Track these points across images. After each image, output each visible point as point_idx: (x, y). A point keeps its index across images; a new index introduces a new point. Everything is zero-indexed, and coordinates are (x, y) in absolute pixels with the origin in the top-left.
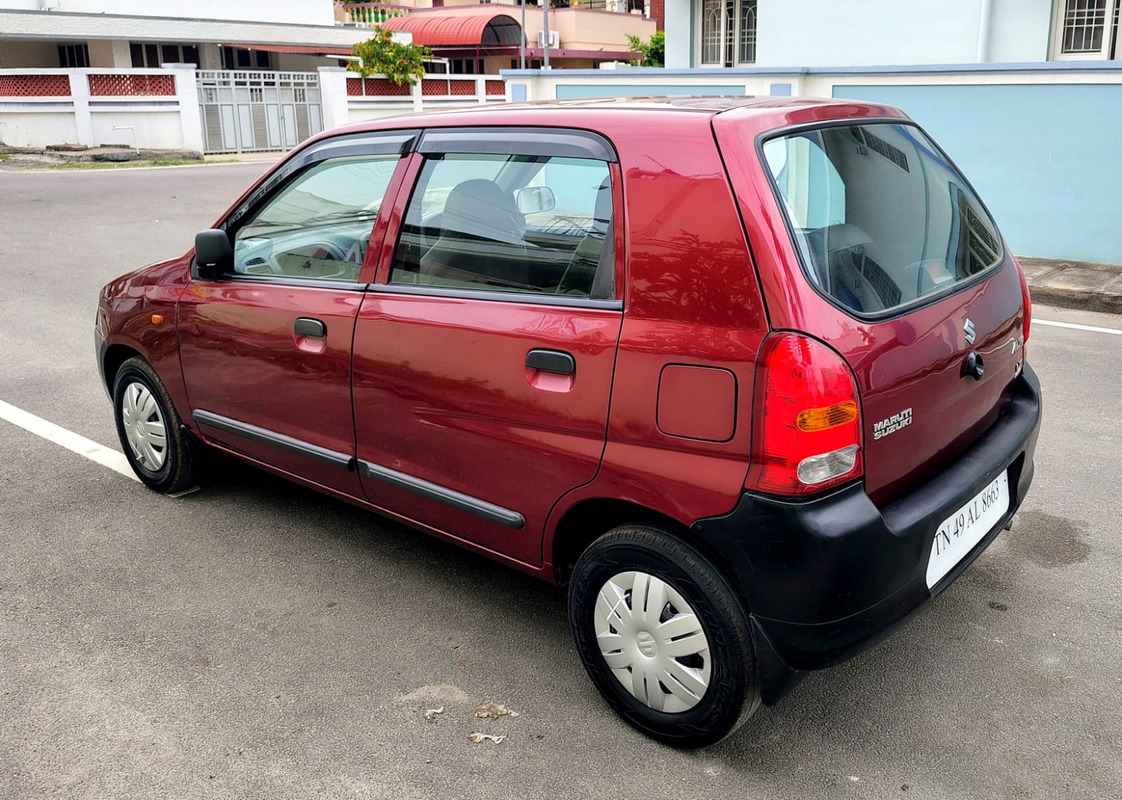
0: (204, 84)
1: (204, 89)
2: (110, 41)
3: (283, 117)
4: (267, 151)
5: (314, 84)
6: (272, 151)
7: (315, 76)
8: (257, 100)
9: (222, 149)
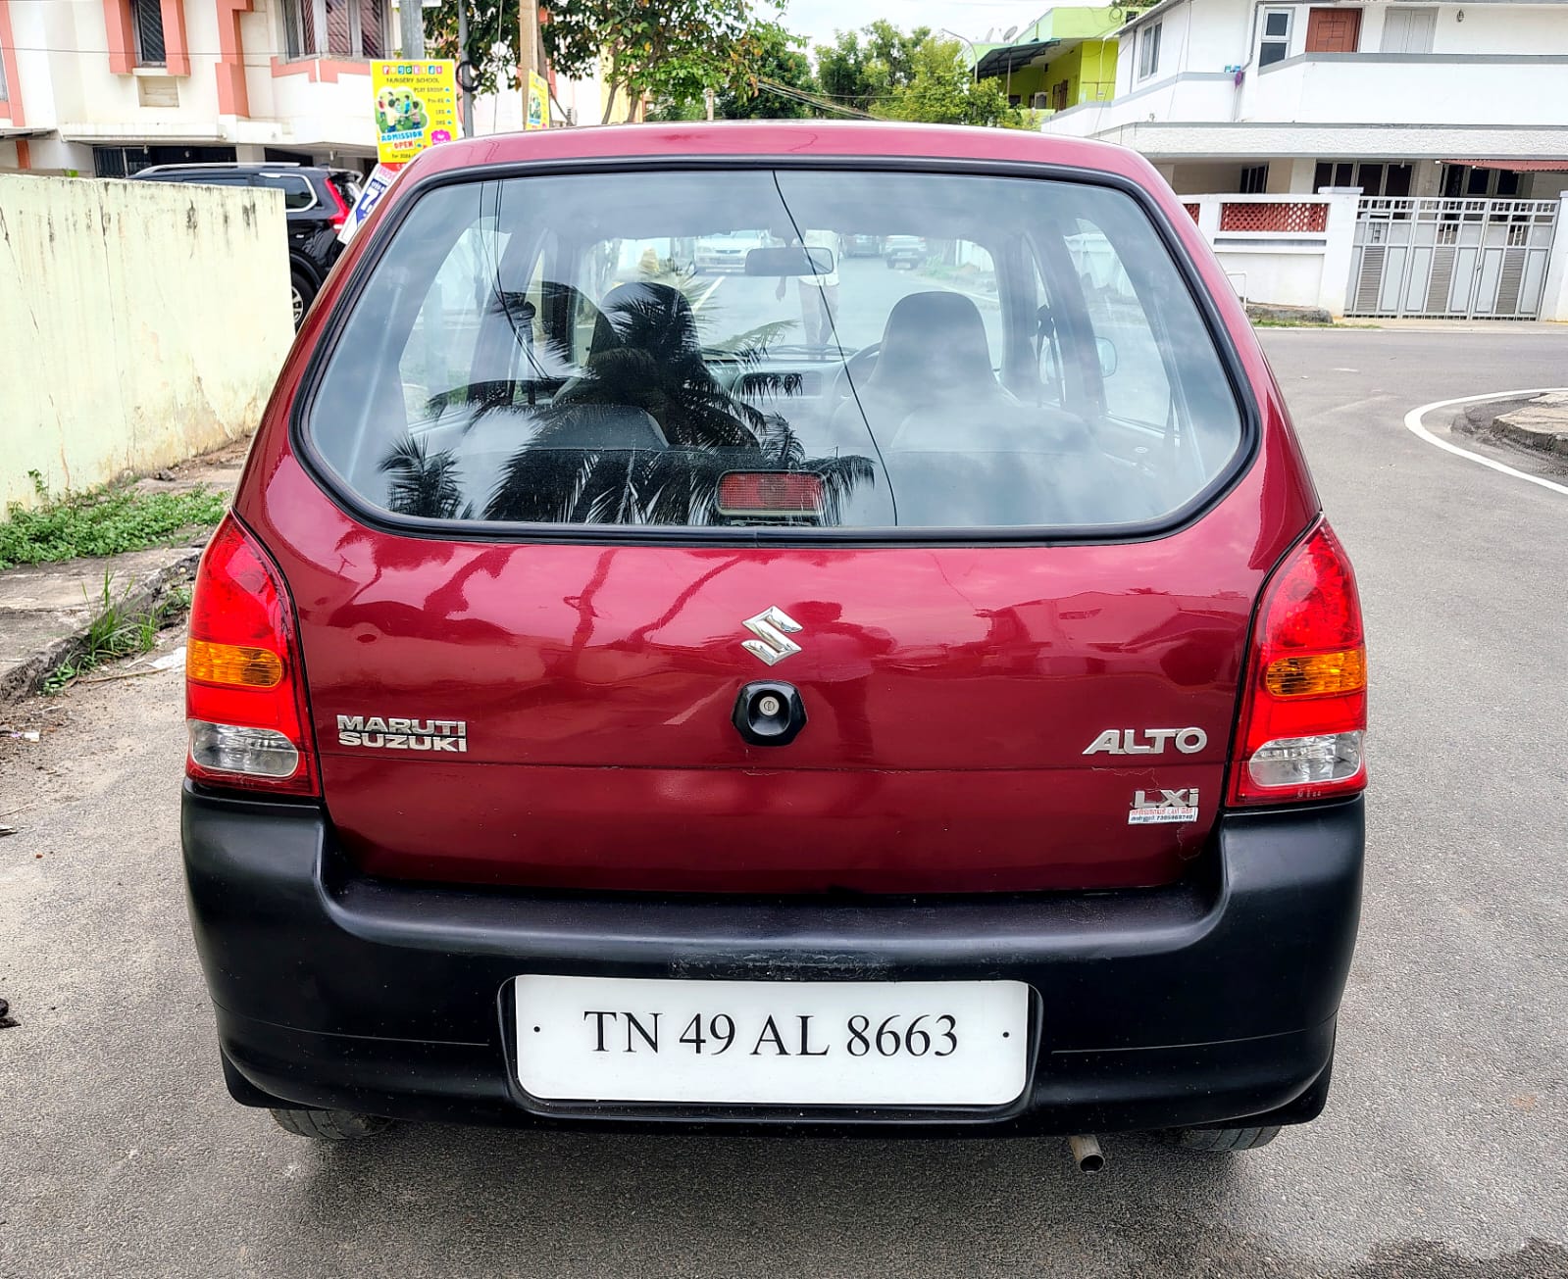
0: (1372, 217)
1: (1370, 223)
2: (1292, 159)
3: (1481, 269)
4: (1442, 317)
5: (1549, 219)
6: (1451, 317)
7: (1553, 205)
8: (1446, 242)
9: (1375, 310)
